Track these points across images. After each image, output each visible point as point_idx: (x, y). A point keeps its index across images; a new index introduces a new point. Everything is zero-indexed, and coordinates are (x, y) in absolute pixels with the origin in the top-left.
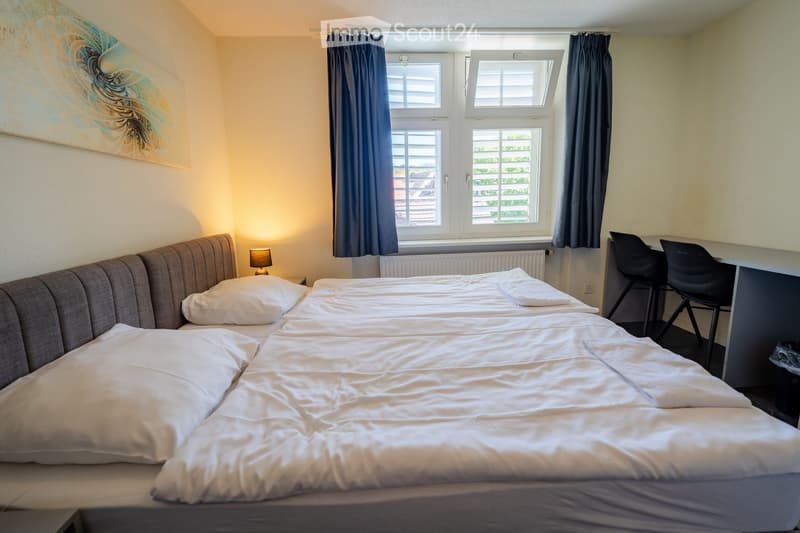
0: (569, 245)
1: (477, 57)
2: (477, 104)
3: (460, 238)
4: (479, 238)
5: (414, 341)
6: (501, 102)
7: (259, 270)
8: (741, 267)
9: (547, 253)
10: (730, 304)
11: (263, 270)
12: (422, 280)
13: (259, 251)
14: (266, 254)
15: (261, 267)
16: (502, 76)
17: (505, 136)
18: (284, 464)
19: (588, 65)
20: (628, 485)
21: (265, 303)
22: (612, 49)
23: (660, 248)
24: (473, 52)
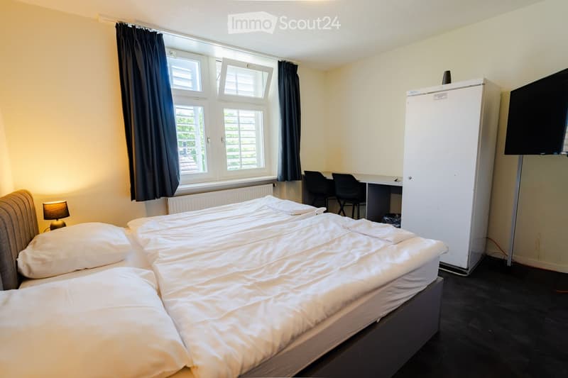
0: (287, 180)
1: (226, 63)
2: (226, 92)
3: (220, 180)
4: (232, 179)
5: (259, 245)
6: (237, 92)
7: (55, 222)
8: (369, 184)
9: (274, 185)
10: (365, 201)
11: (60, 222)
12: (215, 210)
13: (55, 204)
14: (63, 206)
15: (57, 219)
16: (236, 77)
17: (240, 115)
18: (278, 327)
19: (288, 79)
20: (406, 278)
21: (114, 243)
22: (299, 72)
23: (331, 178)
24: (224, 59)
